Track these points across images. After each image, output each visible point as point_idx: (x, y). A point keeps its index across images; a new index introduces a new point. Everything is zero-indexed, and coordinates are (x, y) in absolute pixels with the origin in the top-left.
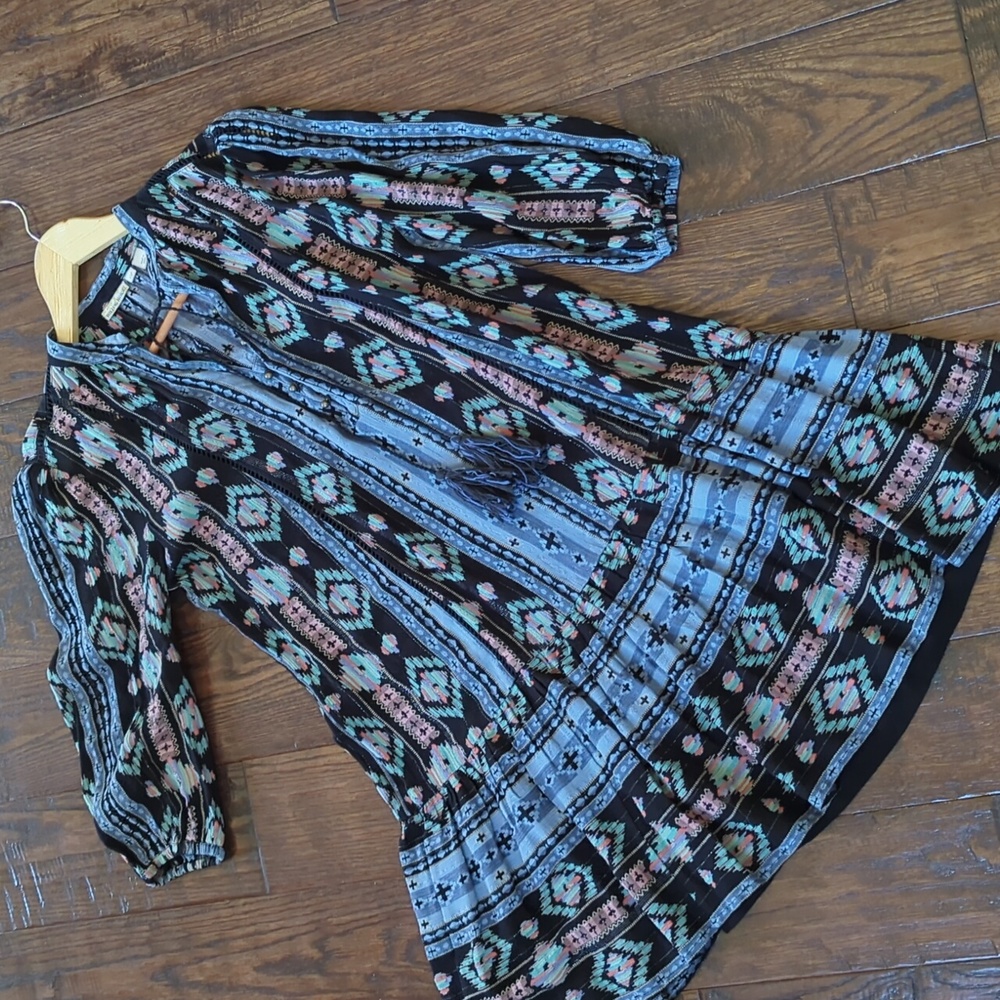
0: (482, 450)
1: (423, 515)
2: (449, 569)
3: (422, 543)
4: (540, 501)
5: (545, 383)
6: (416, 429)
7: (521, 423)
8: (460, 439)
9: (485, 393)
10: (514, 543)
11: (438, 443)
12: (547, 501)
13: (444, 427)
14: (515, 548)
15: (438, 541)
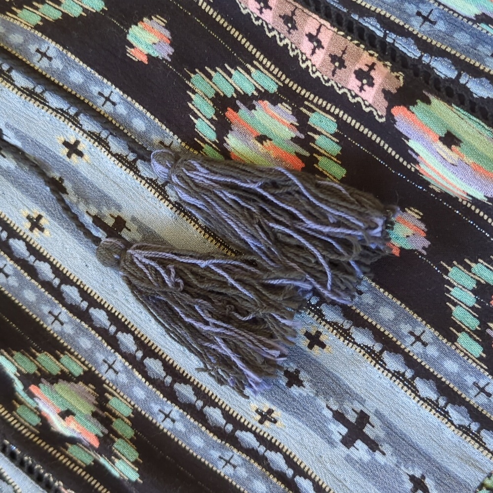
0: (228, 196)
1: (65, 314)
2: (106, 445)
3: (53, 379)
4: (345, 334)
5: (412, 52)
6: (74, 120)
7: (327, 144)
8: (175, 158)
9: (251, 58)
10: (266, 416)
11: (120, 158)
12: (361, 337)
13: (139, 124)
14: (266, 429)
15: (90, 377)
